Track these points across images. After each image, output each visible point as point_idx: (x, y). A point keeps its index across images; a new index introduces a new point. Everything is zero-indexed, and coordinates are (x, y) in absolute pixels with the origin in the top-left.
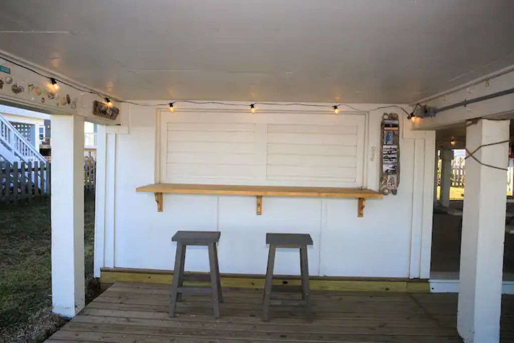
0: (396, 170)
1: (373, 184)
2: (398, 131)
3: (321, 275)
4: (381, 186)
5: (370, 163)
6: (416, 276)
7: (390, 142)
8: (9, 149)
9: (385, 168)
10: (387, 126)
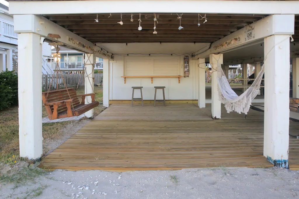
0: (189, 71)
1: (182, 74)
2: (188, 60)
3: (169, 99)
4: (184, 75)
5: (181, 69)
6: (195, 99)
7: (186, 63)
8: (45, 69)
9: (185, 70)
10: (186, 59)
